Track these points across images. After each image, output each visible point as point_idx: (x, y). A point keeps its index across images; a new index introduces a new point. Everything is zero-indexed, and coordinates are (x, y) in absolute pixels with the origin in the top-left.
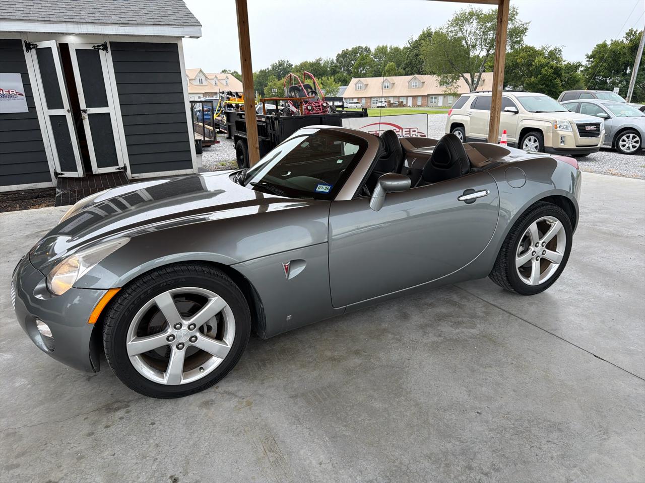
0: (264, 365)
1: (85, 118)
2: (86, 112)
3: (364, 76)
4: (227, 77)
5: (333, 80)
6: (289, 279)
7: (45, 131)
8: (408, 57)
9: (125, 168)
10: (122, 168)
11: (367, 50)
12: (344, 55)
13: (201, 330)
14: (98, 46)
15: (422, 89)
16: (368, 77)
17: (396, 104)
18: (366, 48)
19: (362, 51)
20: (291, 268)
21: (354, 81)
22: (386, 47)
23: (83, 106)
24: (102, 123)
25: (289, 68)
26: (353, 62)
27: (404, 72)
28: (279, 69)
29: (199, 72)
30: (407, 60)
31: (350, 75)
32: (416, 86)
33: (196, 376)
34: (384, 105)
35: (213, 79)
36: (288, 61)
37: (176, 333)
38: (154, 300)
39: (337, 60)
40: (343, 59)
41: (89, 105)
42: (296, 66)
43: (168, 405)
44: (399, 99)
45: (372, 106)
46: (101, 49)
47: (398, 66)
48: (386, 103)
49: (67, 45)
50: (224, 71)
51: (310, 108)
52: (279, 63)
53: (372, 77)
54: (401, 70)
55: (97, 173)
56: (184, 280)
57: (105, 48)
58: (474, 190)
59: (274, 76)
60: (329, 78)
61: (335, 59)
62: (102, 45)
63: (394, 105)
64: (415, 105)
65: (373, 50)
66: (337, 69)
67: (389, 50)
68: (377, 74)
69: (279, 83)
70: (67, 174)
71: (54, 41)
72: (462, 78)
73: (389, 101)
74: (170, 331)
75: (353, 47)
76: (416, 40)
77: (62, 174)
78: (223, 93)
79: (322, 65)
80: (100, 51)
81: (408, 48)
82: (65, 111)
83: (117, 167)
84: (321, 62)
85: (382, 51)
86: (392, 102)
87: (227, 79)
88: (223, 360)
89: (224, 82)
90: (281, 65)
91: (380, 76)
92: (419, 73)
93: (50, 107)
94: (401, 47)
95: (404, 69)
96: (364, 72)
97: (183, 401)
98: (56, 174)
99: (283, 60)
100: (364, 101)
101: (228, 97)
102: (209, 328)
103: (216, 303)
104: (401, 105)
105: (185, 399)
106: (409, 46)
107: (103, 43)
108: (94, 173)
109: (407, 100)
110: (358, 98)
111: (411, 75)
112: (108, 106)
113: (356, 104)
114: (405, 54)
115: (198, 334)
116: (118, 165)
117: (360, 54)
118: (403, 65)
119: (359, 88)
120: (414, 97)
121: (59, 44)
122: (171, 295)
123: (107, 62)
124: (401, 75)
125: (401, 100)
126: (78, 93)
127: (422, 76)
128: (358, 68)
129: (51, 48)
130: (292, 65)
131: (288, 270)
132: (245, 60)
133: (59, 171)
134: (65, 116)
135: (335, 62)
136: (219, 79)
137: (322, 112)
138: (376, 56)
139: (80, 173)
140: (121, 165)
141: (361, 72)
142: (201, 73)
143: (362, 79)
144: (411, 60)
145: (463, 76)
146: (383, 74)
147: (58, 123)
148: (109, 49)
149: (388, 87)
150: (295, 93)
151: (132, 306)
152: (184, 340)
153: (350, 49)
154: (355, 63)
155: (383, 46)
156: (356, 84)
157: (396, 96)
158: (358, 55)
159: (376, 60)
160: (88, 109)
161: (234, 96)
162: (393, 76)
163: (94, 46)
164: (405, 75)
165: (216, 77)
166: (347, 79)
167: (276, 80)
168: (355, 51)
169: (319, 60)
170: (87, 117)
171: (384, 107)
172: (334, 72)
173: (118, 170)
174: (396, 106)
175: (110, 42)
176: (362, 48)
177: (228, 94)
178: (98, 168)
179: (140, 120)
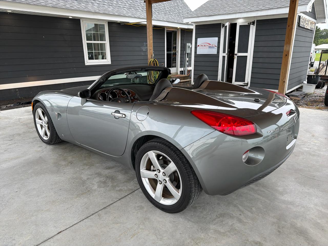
2: (236, 55)
9: (247, 84)
10: (246, 84)
14: (251, 23)
23: (236, 52)
24: (243, 61)
41: (239, 52)
46: (251, 24)
49: (236, 24)
55: (234, 84)
57: (253, 23)
71: (228, 23)
93: (223, 53)
107: (253, 21)
108: (232, 84)
112: (247, 52)
116: (244, 82)
123: (253, 30)
126: (236, 46)
129: (227, 26)
134: (225, 56)
140: (246, 82)
147: (224, 59)
148: (255, 24)
163: (249, 23)
170: (236, 57)
173: (244, 84)
175: (257, 20)
178: (235, 81)
179: (261, 60)
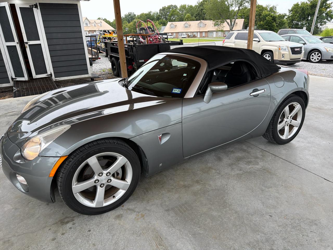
0: (147, 191)
1: (27, 47)
2: (27, 44)
3: (174, 21)
4: (101, 22)
5: (158, 23)
6: (161, 144)
7: (4, 55)
8: (197, 11)
9: (51, 74)
10: (49, 75)
11: (175, 7)
12: (164, 9)
13: (113, 175)
14: (32, 5)
15: (205, 28)
16: (176, 21)
17: (192, 36)
18: (175, 6)
19: (173, 7)
20: (162, 138)
21: (169, 23)
22: (186, 5)
23: (25, 40)
24: (37, 49)
25: (134, 16)
26: (168, 13)
27: (195, 19)
28: (128, 17)
29: (86, 19)
30: (197, 12)
31: (167, 20)
32: (202, 26)
33: (111, 201)
34: (185, 37)
35: (93, 23)
36: (133, 13)
37: (99, 178)
38: (87, 161)
39: (160, 12)
40: (163, 12)
41: (29, 39)
42: (138, 16)
43: (96, 219)
44: (193, 33)
45: (179, 37)
46: (34, 7)
47: (192, 15)
48: (186, 36)
49: (14, 4)
50: (99, 19)
51: (151, 39)
52: (129, 14)
53: (179, 21)
54: (193, 18)
55: (36, 78)
56: (104, 148)
57: (36, 6)
58: (257, 89)
59: (126, 21)
60: (156, 22)
61: (158, 12)
62: (35, 5)
63: (191, 36)
64: (201, 37)
65: (179, 7)
66: (160, 17)
67: (187, 7)
68: (181, 20)
69: (129, 25)
70: (19, 79)
71: (7, 3)
72: (226, 22)
73: (188, 35)
74: (96, 177)
75: (168, 5)
76: (201, 2)
77: (16, 79)
78: (101, 31)
79: (152, 15)
80: (33, 8)
81: (197, 6)
82: (15, 43)
83: (47, 74)
84: (151, 13)
85: (183, 7)
86: (189, 35)
87: (101, 23)
88: (126, 191)
89: (99, 25)
90: (129, 15)
91: (183, 21)
92: (203, 20)
93: (7, 41)
94: (193, 5)
95: (195, 17)
96: (174, 19)
97: (105, 216)
98: (12, 79)
99: (131, 12)
100: (175, 34)
101: (104, 33)
102: (118, 174)
103: (121, 160)
104: (194, 36)
105: (105, 214)
106: (197, 5)
107: (35, 4)
108: (34, 78)
109: (197, 34)
110: (172, 33)
111: (199, 20)
112: (40, 40)
113: (171, 36)
114: (196, 9)
115: (112, 178)
116: (47, 73)
117: (172, 9)
118: (195, 15)
119: (172, 28)
120: (201, 32)
121: (10, 4)
122: (97, 158)
123: (38, 14)
124: (194, 20)
125: (194, 34)
126: (22, 32)
127: (205, 21)
128: (171, 17)
129: (5, 6)
130: (136, 15)
131: (160, 139)
132: (117, 14)
133: (14, 77)
134: (16, 46)
135: (159, 13)
136: (97, 23)
137: (158, 42)
138: (180, 10)
139: (26, 78)
140: (49, 73)
141: (172, 19)
142: (87, 20)
143: (173, 23)
144: (199, 12)
145: (226, 21)
146: (184, 20)
147: (12, 50)
148: (39, 7)
149: (187, 27)
150: (143, 31)
151: (75, 165)
152: (104, 182)
153: (167, 6)
154: (169, 14)
155: (184, 5)
156: (170, 25)
157: (191, 32)
158: (171, 9)
159: (180, 12)
160: (28, 42)
161: (107, 33)
162: (190, 21)
163: (30, 6)
164: (196, 21)
165: (95, 22)
166: (166, 23)
167: (127, 23)
168: (169, 7)
169: (150, 12)
170: (28, 46)
171: (185, 38)
172: (158, 18)
173: (47, 76)
174: (192, 37)
175: (39, 3)
176: (173, 6)
177: (104, 32)
178: (36, 75)
179: (58, 47)
